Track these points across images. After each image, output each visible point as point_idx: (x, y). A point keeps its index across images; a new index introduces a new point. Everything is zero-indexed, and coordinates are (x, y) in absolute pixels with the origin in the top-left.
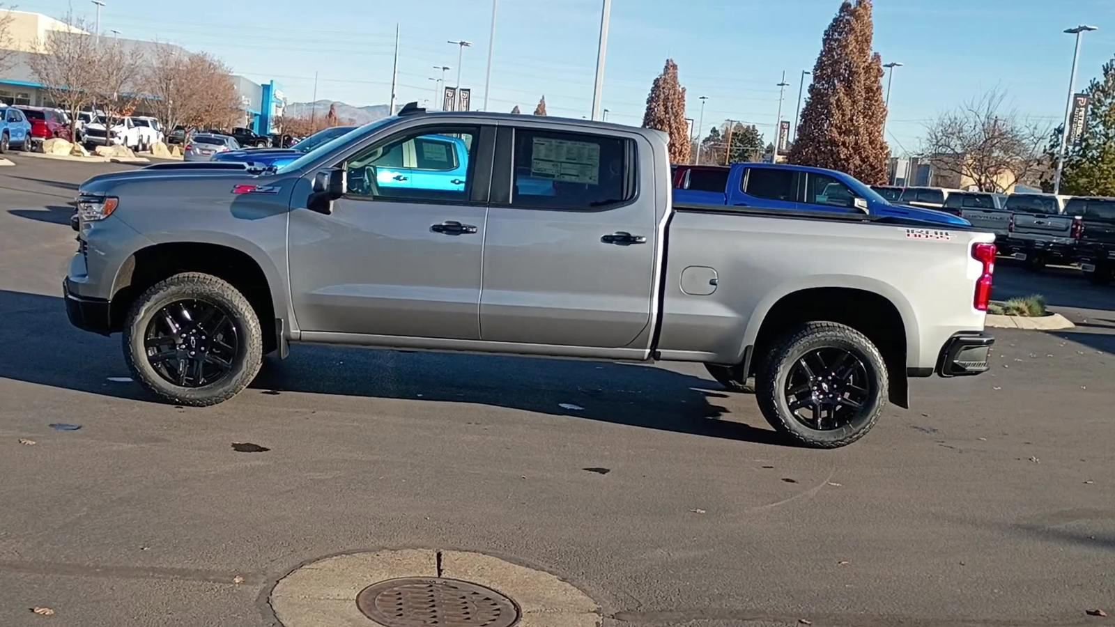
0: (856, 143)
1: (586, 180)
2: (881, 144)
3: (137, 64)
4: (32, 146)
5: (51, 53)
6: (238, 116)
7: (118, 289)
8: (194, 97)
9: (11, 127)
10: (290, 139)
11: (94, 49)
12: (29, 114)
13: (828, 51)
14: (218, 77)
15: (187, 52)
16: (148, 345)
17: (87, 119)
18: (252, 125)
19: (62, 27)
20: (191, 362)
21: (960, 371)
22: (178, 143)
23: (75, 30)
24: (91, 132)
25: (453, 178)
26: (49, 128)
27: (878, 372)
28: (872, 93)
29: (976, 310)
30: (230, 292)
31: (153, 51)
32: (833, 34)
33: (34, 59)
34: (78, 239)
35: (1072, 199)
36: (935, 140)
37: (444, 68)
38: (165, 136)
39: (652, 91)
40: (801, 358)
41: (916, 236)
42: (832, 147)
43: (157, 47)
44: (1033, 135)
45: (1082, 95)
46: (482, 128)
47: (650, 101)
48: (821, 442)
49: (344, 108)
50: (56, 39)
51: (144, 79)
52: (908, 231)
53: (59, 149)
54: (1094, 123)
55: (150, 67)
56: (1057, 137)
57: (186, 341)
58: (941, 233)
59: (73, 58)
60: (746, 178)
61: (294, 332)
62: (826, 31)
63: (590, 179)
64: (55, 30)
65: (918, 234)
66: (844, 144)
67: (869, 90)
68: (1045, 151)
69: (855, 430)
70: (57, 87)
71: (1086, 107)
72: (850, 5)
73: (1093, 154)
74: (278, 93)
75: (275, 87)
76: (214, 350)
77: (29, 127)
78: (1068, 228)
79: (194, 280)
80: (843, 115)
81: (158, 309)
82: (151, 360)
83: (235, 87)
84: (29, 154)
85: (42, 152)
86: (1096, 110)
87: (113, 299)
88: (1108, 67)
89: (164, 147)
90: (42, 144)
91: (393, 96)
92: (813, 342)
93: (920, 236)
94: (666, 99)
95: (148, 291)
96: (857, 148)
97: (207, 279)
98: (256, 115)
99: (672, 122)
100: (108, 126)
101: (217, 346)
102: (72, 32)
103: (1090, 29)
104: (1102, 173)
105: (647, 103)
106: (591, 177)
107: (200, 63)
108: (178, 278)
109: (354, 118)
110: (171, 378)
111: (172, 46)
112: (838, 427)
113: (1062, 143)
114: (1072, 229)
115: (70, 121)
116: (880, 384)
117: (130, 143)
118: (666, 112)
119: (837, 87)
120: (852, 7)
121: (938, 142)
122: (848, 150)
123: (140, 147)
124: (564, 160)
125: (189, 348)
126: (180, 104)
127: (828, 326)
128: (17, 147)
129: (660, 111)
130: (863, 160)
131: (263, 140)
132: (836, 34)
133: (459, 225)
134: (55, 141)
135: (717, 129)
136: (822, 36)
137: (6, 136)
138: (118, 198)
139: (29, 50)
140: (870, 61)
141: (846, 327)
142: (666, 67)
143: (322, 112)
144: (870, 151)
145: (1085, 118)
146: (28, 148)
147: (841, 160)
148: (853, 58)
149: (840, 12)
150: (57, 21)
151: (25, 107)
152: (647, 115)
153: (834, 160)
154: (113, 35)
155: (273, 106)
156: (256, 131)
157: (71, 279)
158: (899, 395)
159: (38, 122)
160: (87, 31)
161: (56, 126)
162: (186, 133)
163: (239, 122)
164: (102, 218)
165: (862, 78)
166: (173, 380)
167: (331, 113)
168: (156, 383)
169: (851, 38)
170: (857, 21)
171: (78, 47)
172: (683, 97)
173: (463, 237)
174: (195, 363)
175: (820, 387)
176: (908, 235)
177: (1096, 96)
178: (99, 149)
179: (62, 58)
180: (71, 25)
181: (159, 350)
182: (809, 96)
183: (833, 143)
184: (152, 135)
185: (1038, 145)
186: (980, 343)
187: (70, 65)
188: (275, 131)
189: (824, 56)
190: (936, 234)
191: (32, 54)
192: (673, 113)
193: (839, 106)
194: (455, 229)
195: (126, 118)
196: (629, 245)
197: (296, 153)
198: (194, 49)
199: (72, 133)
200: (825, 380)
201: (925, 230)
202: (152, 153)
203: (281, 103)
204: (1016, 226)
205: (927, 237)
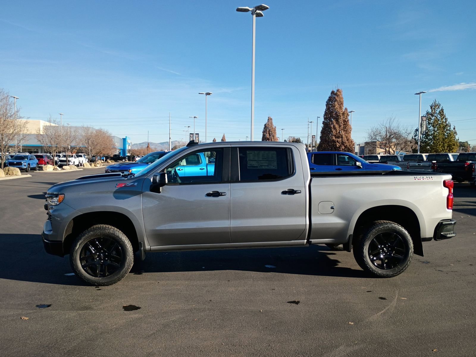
0: (342, 141)
1: (272, 167)
2: (351, 141)
3: (77, 135)
4: (39, 168)
5: (44, 133)
6: (115, 150)
7: (66, 235)
8: (98, 145)
9: (31, 162)
10: (134, 157)
11: (60, 131)
12: (37, 156)
13: (328, 108)
14: (106, 137)
15: (95, 129)
16: (81, 260)
17: (59, 156)
18: (120, 153)
19: (48, 124)
20: (102, 265)
21: (445, 237)
22: (93, 162)
23: (53, 125)
24: (61, 161)
25: (200, 168)
26: (45, 161)
27: (408, 241)
28: (346, 122)
29: (449, 210)
30: (117, 232)
31: (82, 130)
32: (329, 102)
33: (38, 136)
34: (48, 214)
35: (429, 155)
36: (371, 137)
37: (188, 127)
38: (89, 160)
39: (264, 128)
40: (374, 238)
41: (418, 179)
42: (333, 143)
43: (84, 128)
44: (406, 132)
45: (424, 117)
46: (224, 148)
47: (264, 132)
48: (387, 275)
49: (152, 144)
50: (46, 128)
51: (79, 140)
52: (415, 178)
53: (49, 168)
54: (429, 126)
55: (81, 136)
56: (416, 132)
57: (99, 256)
58: (429, 177)
59: (52, 134)
60: (313, 158)
61: (148, 247)
62: (327, 102)
63: (274, 167)
64: (45, 125)
65: (419, 178)
66: (338, 141)
67: (344, 121)
68: (412, 138)
69: (401, 268)
70: (47, 146)
71: (426, 121)
72: (334, 92)
73: (430, 138)
74: (129, 141)
75: (127, 139)
76: (112, 259)
77: (37, 161)
78: (430, 166)
79: (101, 228)
80: (336, 131)
81: (85, 243)
82: (83, 267)
83: (113, 140)
84: (38, 171)
85: (42, 170)
86: (429, 122)
87: (64, 240)
88: (432, 106)
89: (88, 164)
90: (42, 167)
91: (170, 138)
92: (379, 230)
93: (420, 179)
94: (269, 131)
95: (80, 235)
96: (343, 143)
97: (107, 227)
98: (121, 149)
99: (272, 139)
100: (67, 158)
101: (113, 257)
102: (51, 125)
103: (424, 93)
104: (435, 144)
105: (263, 133)
106: (274, 166)
107: (100, 133)
108: (93, 228)
109: (157, 147)
110: (92, 274)
111: (89, 127)
112: (394, 268)
113: (418, 134)
114: (432, 166)
115: (53, 158)
116: (410, 247)
117: (76, 164)
118: (270, 136)
119: (333, 121)
120: (335, 92)
121: (372, 138)
122: (339, 144)
123: (80, 165)
124: (261, 159)
125: (100, 259)
126: (93, 148)
127: (384, 223)
128: (33, 169)
129: (267, 136)
130: (345, 147)
131: (124, 158)
132: (330, 102)
133: (218, 192)
134: (47, 166)
135: (286, 140)
136: (325, 103)
137: (29, 165)
138: (64, 194)
139: (36, 133)
140: (344, 111)
141: (392, 222)
142: (268, 120)
143: (145, 146)
144: (347, 144)
145: (426, 125)
146: (37, 169)
147: (337, 147)
148: (337, 110)
149: (331, 94)
150: (46, 122)
151: (36, 154)
152: (263, 137)
153: (335, 148)
154: (67, 125)
155: (127, 145)
156: (121, 155)
157: (45, 233)
158: (419, 251)
159: (41, 159)
160: (57, 124)
161: (48, 160)
162: (96, 158)
163: (115, 153)
164: (57, 204)
165: (342, 117)
166: (94, 275)
167: (148, 146)
168: (86, 277)
169: (336, 103)
170: (337, 97)
171: (54, 130)
172: (275, 130)
173: (220, 198)
174: (104, 266)
175: (383, 251)
176: (415, 179)
177: (429, 117)
178: (64, 167)
179: (48, 135)
180: (51, 123)
181: (87, 262)
182: (323, 125)
183: (334, 141)
184: (83, 160)
185: (408, 136)
186: (451, 224)
187: (52, 137)
188: (129, 155)
189: (327, 110)
190: (427, 178)
191: (37, 134)
192: (272, 136)
193: (335, 128)
194: (216, 194)
195: (74, 155)
196: (294, 194)
197: (139, 163)
198: (97, 128)
199: (53, 162)
200: (385, 247)
201: (422, 176)
202: (84, 166)
203: (130, 144)
204: (410, 166)
205: (423, 179)
